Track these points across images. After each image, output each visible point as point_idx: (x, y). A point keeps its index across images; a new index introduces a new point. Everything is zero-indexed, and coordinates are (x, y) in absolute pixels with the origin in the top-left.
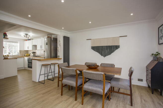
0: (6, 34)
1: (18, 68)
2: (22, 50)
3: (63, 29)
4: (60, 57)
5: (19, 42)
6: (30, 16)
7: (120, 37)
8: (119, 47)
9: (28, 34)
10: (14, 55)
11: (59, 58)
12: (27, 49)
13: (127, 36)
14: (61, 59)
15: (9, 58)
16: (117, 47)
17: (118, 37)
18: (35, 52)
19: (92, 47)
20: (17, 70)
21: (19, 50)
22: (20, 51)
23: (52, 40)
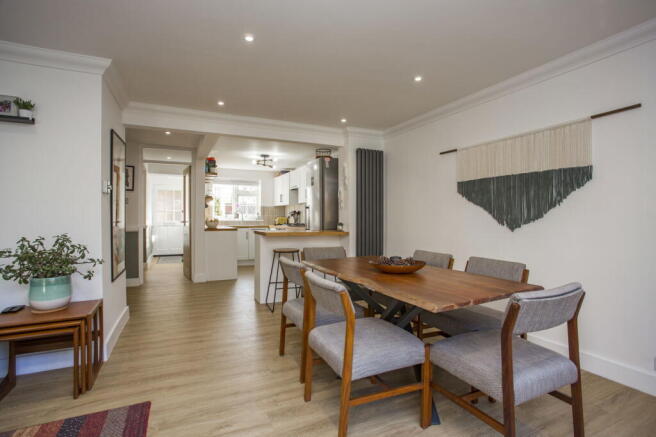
0: (214, 162)
1: (239, 261)
2: (269, 204)
3: (346, 125)
4: (345, 229)
5: (260, 182)
6: (221, 103)
7: (593, 117)
8: (590, 177)
9: (267, 156)
10: (247, 222)
11: (341, 231)
12: (278, 204)
13: (639, 106)
14: (347, 234)
15: (219, 227)
16: (578, 176)
17: (584, 121)
18: (299, 213)
19: (459, 183)
20: (236, 265)
21: (260, 205)
22: (264, 209)
23: (327, 165)
